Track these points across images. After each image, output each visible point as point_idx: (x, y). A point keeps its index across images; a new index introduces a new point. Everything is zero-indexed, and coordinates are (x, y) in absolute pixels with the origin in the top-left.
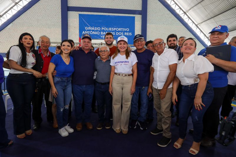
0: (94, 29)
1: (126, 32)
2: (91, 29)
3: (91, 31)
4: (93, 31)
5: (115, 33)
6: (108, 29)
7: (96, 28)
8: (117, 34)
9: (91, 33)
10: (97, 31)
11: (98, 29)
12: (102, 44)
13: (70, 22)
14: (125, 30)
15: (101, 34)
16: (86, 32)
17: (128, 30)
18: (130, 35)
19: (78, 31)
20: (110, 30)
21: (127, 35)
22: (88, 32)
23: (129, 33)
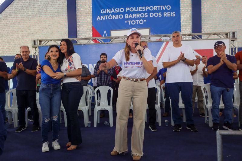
0: (115, 11)
1: (166, 11)
2: (110, 12)
3: (110, 15)
4: (113, 14)
5: (149, 15)
6: (136, 9)
7: (118, 10)
8: (152, 15)
9: (110, 17)
10: (119, 14)
11: (120, 10)
13: (79, 5)
14: (164, 9)
15: (126, 18)
16: (102, 17)
17: (169, 8)
18: (173, 16)
19: (91, 18)
20: (140, 10)
21: (168, 16)
22: (105, 17)
23: (170, 14)
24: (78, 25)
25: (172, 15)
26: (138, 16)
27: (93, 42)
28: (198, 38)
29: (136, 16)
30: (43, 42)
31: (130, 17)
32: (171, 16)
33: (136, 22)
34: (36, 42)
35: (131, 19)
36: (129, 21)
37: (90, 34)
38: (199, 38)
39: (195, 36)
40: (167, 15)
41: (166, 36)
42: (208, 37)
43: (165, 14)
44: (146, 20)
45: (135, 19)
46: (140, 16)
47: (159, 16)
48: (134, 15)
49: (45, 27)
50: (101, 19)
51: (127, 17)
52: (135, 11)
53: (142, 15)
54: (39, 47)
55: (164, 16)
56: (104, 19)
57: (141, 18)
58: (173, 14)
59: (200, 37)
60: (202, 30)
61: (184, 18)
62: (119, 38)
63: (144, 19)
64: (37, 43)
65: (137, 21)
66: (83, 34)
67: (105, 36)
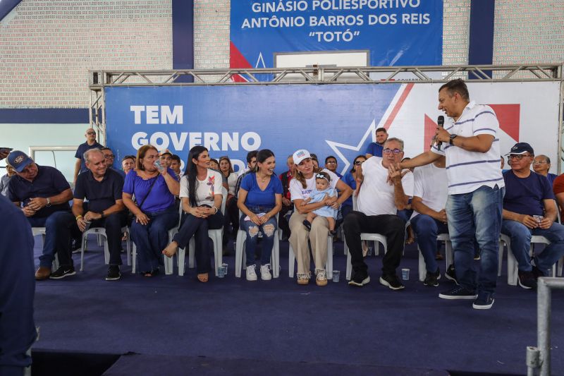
0: (286, 7)
1: (409, 10)
2: (273, 10)
3: (274, 18)
4: (280, 14)
5: (366, 19)
6: (337, 5)
7: (292, 5)
8: (373, 20)
9: (274, 23)
10: (294, 14)
11: (297, 6)
12: (316, 72)
14: (404, 5)
15: (311, 25)
16: (253, 20)
17: (414, 3)
18: (425, 23)
19: (229, 23)
20: (345, 8)
21: (413, 22)
22: (262, 21)
23: (418, 17)
24: (196, 40)
25: (423, 20)
26: (341, 21)
27: (231, 81)
28: (484, 78)
29: (336, 22)
30: (114, 78)
31: (320, 23)
32: (420, 23)
33: (335, 36)
34: (99, 77)
35: (323, 28)
36: (319, 34)
37: (224, 62)
38: (487, 76)
39: (476, 71)
40: (410, 20)
41: (406, 71)
42: (509, 75)
43: (405, 18)
44: (358, 32)
45: (333, 28)
46: (344, 22)
47: (391, 23)
48: (332, 20)
49: (120, 42)
50: (251, 25)
51: (314, 23)
52: (334, 8)
53: (350, 20)
54: (107, 89)
55: (403, 22)
56: (259, 25)
57: (347, 27)
58: (426, 19)
59: (489, 73)
60: (494, 59)
61: (450, 28)
62: (294, 71)
63: (353, 28)
64: (102, 80)
65: (338, 33)
66: (208, 62)
67: (261, 65)
